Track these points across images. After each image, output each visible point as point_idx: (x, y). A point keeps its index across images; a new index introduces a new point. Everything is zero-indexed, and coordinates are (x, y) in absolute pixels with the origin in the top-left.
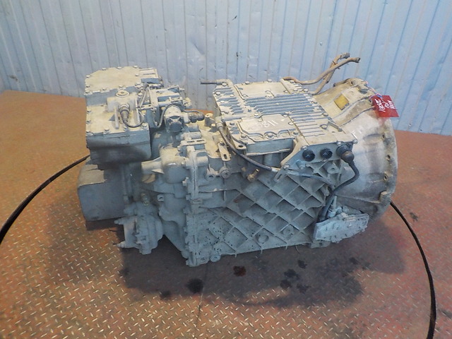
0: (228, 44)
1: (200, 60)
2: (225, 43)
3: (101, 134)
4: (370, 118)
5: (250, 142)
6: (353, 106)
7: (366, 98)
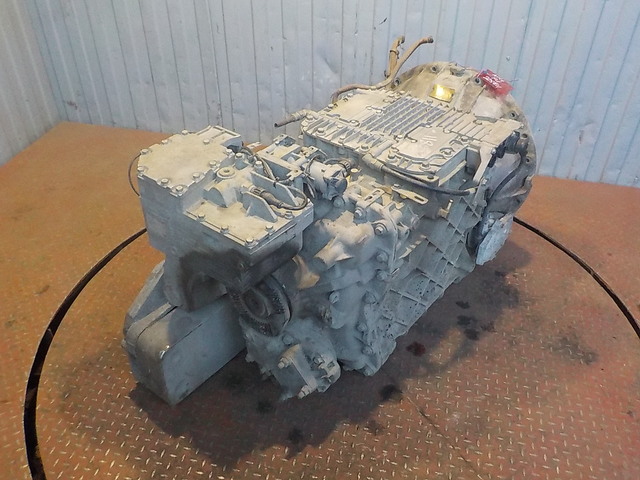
0: (372, 57)
1: (331, 81)
2: (369, 58)
3: (267, 238)
4: (489, 99)
5: (433, 169)
6: (462, 93)
7: (469, 80)
